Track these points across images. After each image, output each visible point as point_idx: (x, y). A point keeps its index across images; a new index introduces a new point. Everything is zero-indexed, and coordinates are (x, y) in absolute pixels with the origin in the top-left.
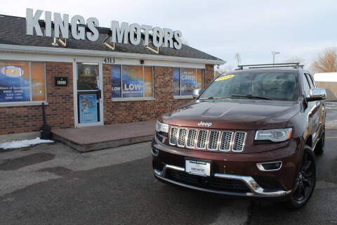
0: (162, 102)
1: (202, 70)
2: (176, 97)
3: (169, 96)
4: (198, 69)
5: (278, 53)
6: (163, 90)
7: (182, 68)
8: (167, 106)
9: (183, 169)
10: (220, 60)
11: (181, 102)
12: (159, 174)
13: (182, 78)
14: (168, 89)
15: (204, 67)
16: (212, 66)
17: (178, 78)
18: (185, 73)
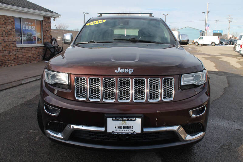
0: (5, 51)
1: (40, 21)
2: (19, 46)
3: (12, 45)
4: (37, 20)
5: (88, 13)
6: (6, 38)
7: (23, 18)
8: (11, 54)
9: (103, 129)
10: (56, 13)
11: (23, 50)
12: (59, 136)
13: (23, 28)
14: (11, 38)
15: (42, 19)
16: (49, 18)
17: (19, 28)
18: (26, 23)
